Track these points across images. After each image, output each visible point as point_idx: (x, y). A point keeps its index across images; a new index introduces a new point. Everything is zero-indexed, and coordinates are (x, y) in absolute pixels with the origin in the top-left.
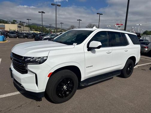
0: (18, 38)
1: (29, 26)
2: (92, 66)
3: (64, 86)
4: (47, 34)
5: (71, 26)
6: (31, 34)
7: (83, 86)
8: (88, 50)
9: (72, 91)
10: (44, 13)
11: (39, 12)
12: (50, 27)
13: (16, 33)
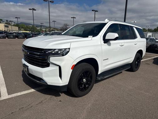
0: (7, 38)
1: (17, 25)
2: (108, 59)
3: (84, 80)
4: (40, 34)
5: (65, 25)
6: (22, 34)
7: (99, 79)
8: (105, 43)
9: (90, 85)
10: (36, 10)
11: (29, 9)
12: (41, 26)
13: (5, 33)
